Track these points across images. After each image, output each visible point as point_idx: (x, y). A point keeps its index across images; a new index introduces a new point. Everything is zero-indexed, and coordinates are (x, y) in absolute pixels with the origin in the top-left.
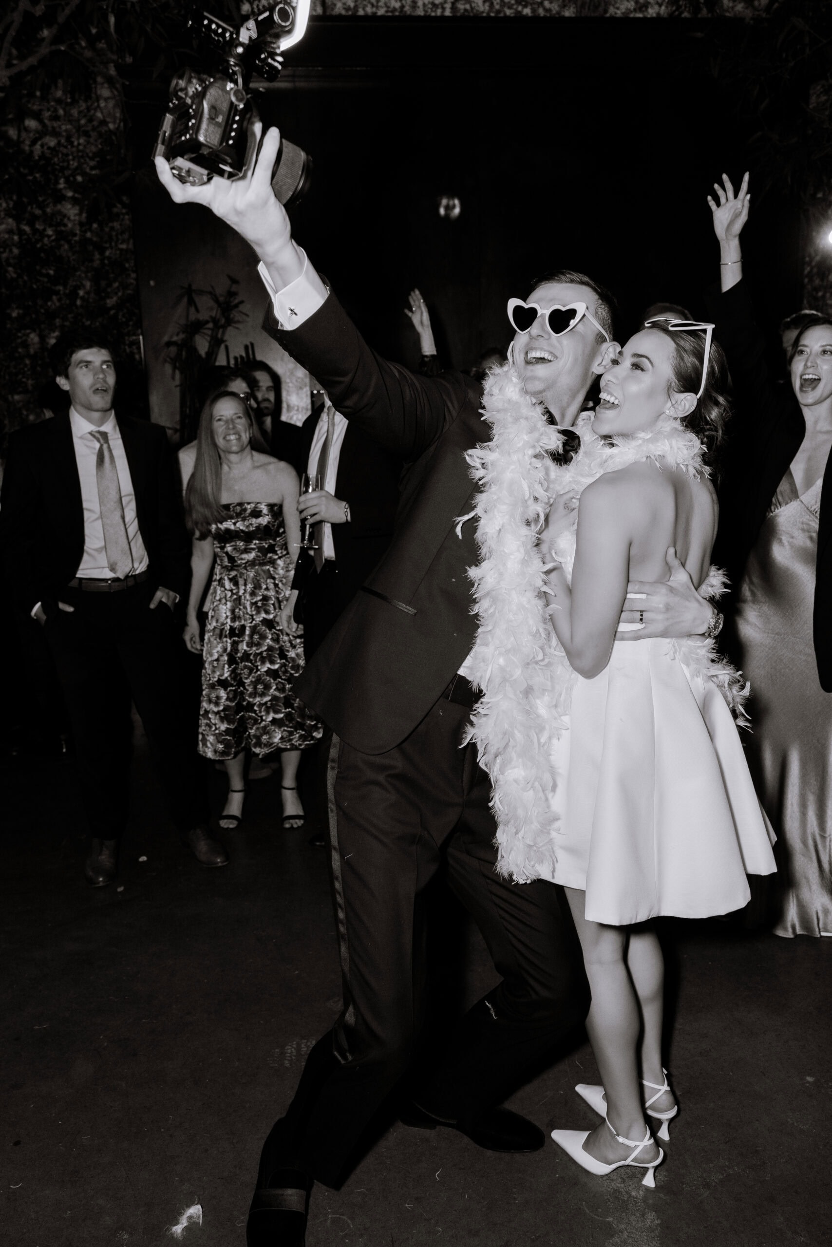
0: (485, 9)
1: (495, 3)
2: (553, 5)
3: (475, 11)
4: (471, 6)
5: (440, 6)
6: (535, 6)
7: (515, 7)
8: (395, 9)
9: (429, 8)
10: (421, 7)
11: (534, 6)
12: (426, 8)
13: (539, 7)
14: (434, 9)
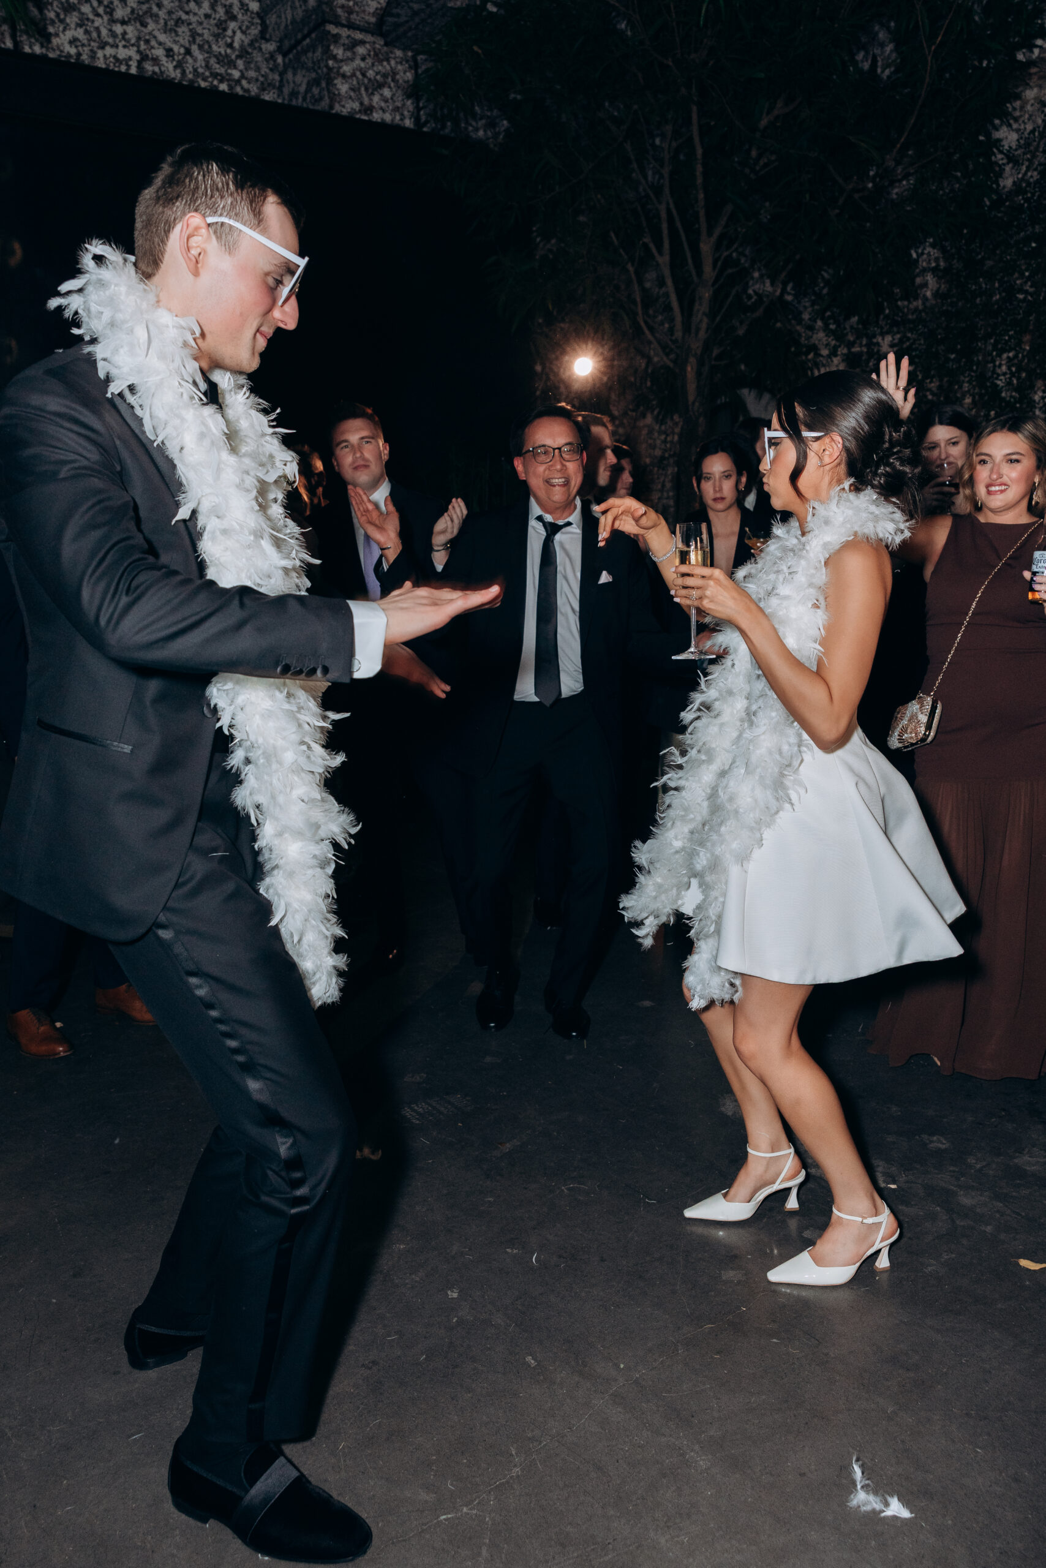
0: (176, 76)
1: (188, 71)
2: (252, 85)
3: (165, 76)
4: (160, 69)
5: (124, 63)
6: (233, 84)
7: (210, 79)
8: (69, 55)
9: (111, 62)
10: (102, 59)
11: (231, 83)
12: (108, 62)
13: (236, 85)
14: (117, 65)
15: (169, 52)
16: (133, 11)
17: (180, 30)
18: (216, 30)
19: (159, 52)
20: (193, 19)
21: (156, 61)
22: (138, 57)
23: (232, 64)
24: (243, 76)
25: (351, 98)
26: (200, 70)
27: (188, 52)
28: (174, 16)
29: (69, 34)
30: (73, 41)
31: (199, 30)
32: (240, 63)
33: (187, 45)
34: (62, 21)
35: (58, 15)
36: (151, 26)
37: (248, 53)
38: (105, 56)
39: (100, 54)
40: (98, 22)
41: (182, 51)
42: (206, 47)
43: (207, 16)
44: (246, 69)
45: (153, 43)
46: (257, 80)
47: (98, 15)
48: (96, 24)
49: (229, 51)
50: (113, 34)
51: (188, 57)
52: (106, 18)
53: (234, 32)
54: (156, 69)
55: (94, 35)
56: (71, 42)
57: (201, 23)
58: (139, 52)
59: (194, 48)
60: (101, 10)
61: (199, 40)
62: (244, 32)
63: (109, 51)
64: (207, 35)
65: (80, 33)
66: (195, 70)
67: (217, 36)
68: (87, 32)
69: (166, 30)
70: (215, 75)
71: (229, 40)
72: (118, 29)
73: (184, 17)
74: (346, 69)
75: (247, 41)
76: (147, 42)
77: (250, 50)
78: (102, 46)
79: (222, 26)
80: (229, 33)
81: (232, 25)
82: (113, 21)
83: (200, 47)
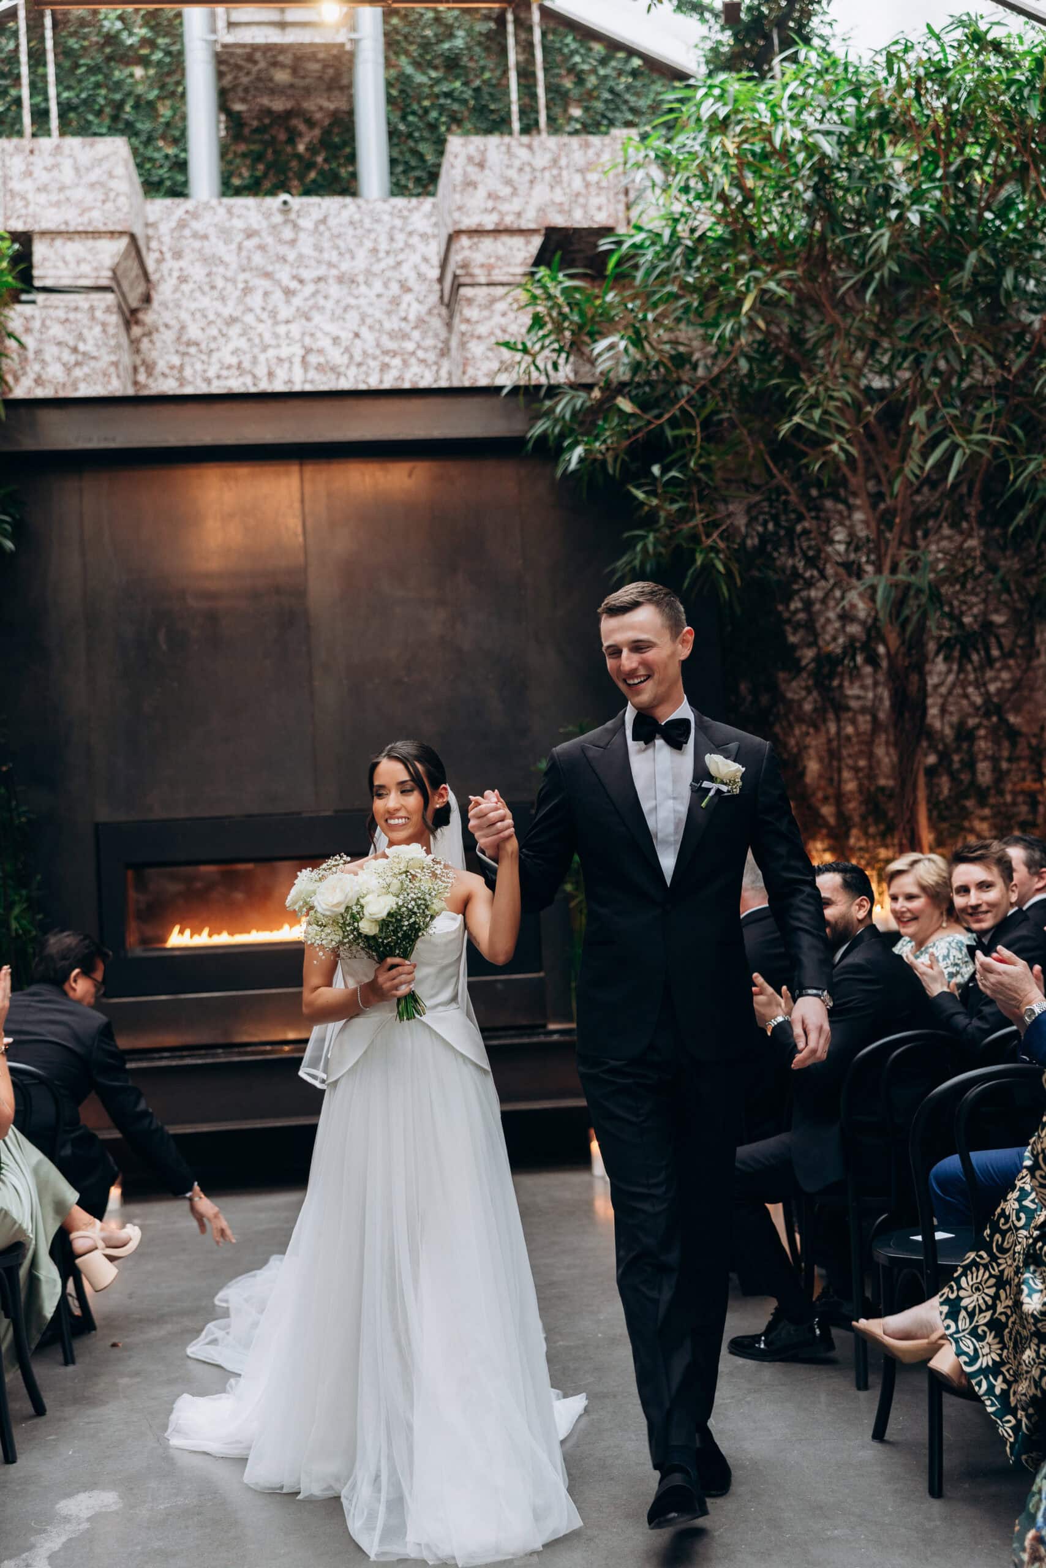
15: (336, 340)
16: (298, 309)
17: (347, 316)
18: (389, 307)
19: (325, 343)
20: (362, 302)
21: (320, 351)
22: (301, 352)
23: (405, 336)
24: (419, 346)
25: (488, 358)
26: (370, 351)
27: (357, 335)
28: (343, 304)
29: (231, 346)
30: (235, 352)
31: (370, 311)
32: (416, 335)
33: (356, 328)
34: (223, 335)
35: (220, 331)
36: (317, 318)
37: (424, 321)
38: (267, 360)
39: (262, 358)
40: (261, 328)
41: (351, 335)
42: (377, 326)
43: (379, 296)
44: (423, 339)
45: (319, 335)
46: (435, 347)
47: (261, 321)
48: (259, 330)
49: (403, 325)
50: (276, 336)
51: (357, 341)
52: (269, 322)
53: (409, 305)
54: (322, 360)
55: (257, 341)
56: (233, 353)
57: (371, 304)
58: (304, 347)
59: (364, 332)
60: (264, 316)
61: (369, 321)
62: (420, 302)
63: (271, 353)
64: (378, 315)
65: (243, 343)
66: (365, 353)
67: (389, 313)
68: (249, 340)
69: (334, 318)
70: (386, 353)
71: (403, 314)
72: (282, 329)
73: (353, 302)
74: (482, 330)
75: (423, 309)
76: (312, 335)
77: (427, 318)
78: (265, 348)
79: (395, 301)
80: (404, 306)
81: (408, 298)
82: (276, 323)
83: (371, 328)
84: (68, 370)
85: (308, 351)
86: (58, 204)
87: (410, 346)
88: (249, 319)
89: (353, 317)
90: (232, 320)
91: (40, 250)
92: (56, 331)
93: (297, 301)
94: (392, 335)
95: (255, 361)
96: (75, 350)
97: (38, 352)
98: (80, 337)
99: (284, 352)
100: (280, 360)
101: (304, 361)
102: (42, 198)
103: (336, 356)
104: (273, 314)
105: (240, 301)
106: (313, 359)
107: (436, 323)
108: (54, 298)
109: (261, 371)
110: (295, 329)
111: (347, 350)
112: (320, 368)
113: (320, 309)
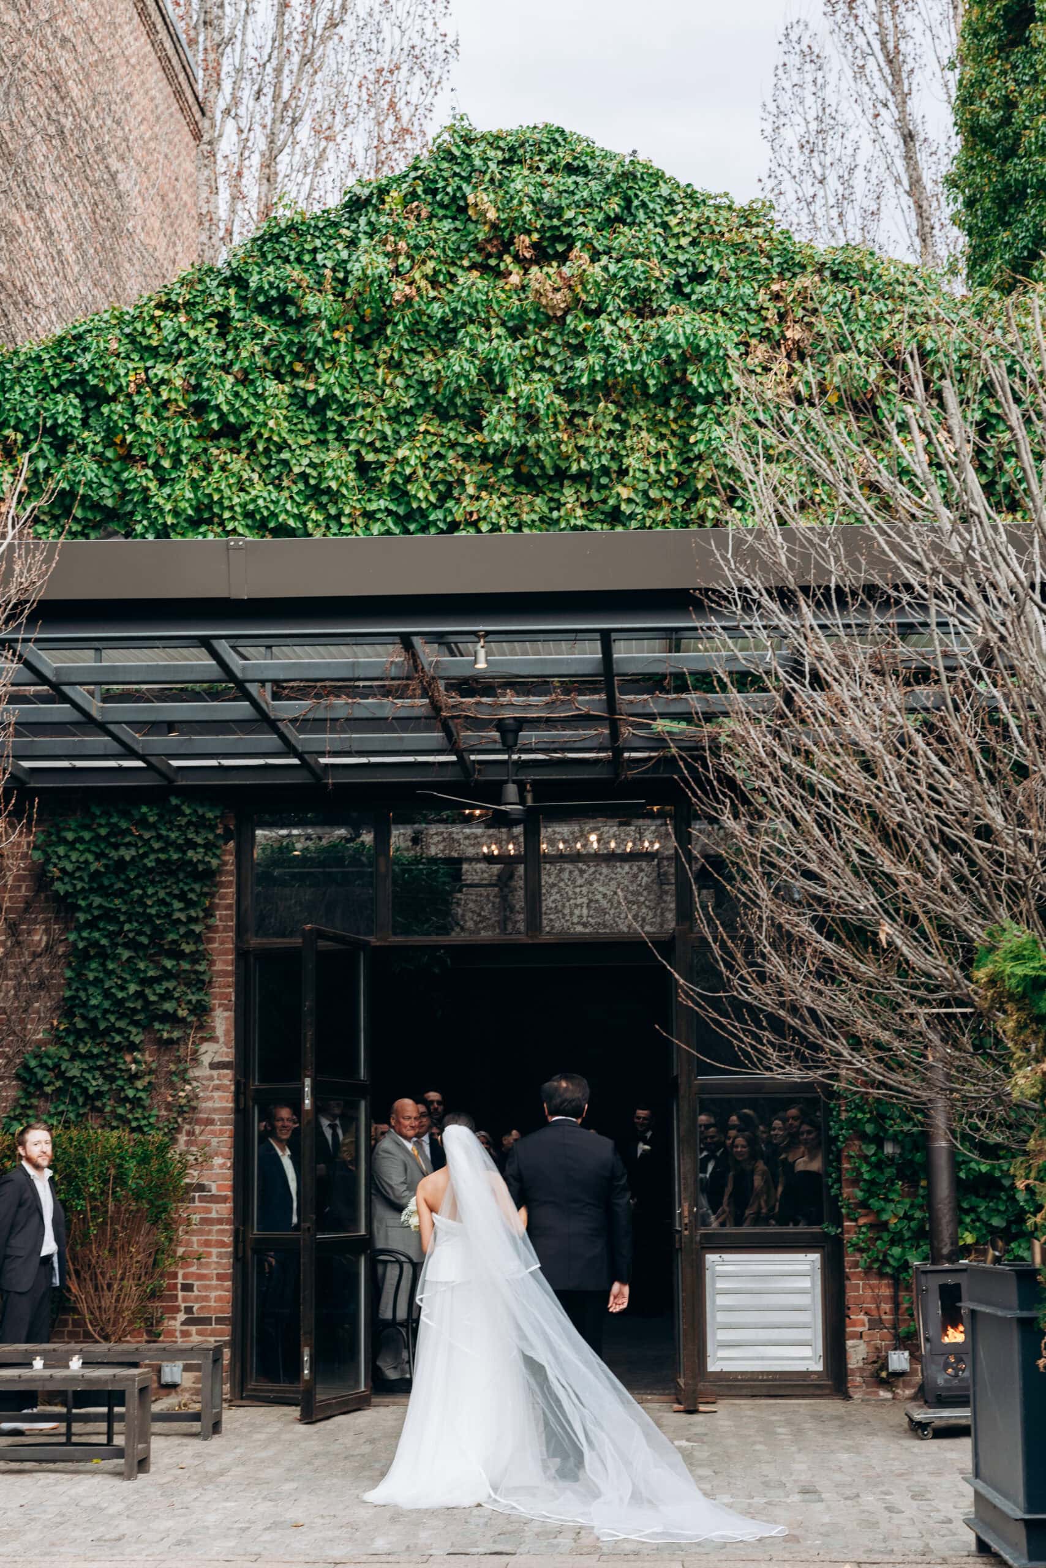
84: (476, 923)
85: (591, 901)
86: (473, 845)
87: (642, 899)
88: (562, 884)
89: (613, 884)
90: (553, 885)
91: (465, 866)
92: (471, 905)
93: (586, 876)
94: (633, 893)
95: (564, 906)
96: (479, 915)
97: (463, 915)
98: (482, 909)
99: (579, 901)
100: (576, 906)
101: (588, 906)
102: (467, 842)
103: (604, 903)
104: (574, 881)
105: (558, 875)
106: (593, 905)
107: (655, 887)
108: (473, 890)
109: (567, 911)
110: (584, 890)
111: (610, 901)
112: (595, 909)
113: (598, 880)
